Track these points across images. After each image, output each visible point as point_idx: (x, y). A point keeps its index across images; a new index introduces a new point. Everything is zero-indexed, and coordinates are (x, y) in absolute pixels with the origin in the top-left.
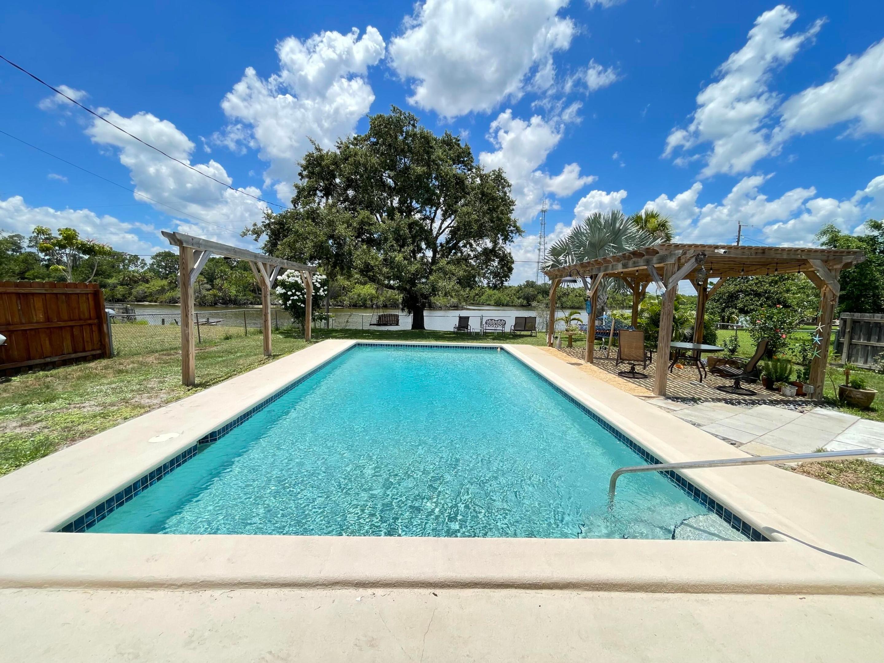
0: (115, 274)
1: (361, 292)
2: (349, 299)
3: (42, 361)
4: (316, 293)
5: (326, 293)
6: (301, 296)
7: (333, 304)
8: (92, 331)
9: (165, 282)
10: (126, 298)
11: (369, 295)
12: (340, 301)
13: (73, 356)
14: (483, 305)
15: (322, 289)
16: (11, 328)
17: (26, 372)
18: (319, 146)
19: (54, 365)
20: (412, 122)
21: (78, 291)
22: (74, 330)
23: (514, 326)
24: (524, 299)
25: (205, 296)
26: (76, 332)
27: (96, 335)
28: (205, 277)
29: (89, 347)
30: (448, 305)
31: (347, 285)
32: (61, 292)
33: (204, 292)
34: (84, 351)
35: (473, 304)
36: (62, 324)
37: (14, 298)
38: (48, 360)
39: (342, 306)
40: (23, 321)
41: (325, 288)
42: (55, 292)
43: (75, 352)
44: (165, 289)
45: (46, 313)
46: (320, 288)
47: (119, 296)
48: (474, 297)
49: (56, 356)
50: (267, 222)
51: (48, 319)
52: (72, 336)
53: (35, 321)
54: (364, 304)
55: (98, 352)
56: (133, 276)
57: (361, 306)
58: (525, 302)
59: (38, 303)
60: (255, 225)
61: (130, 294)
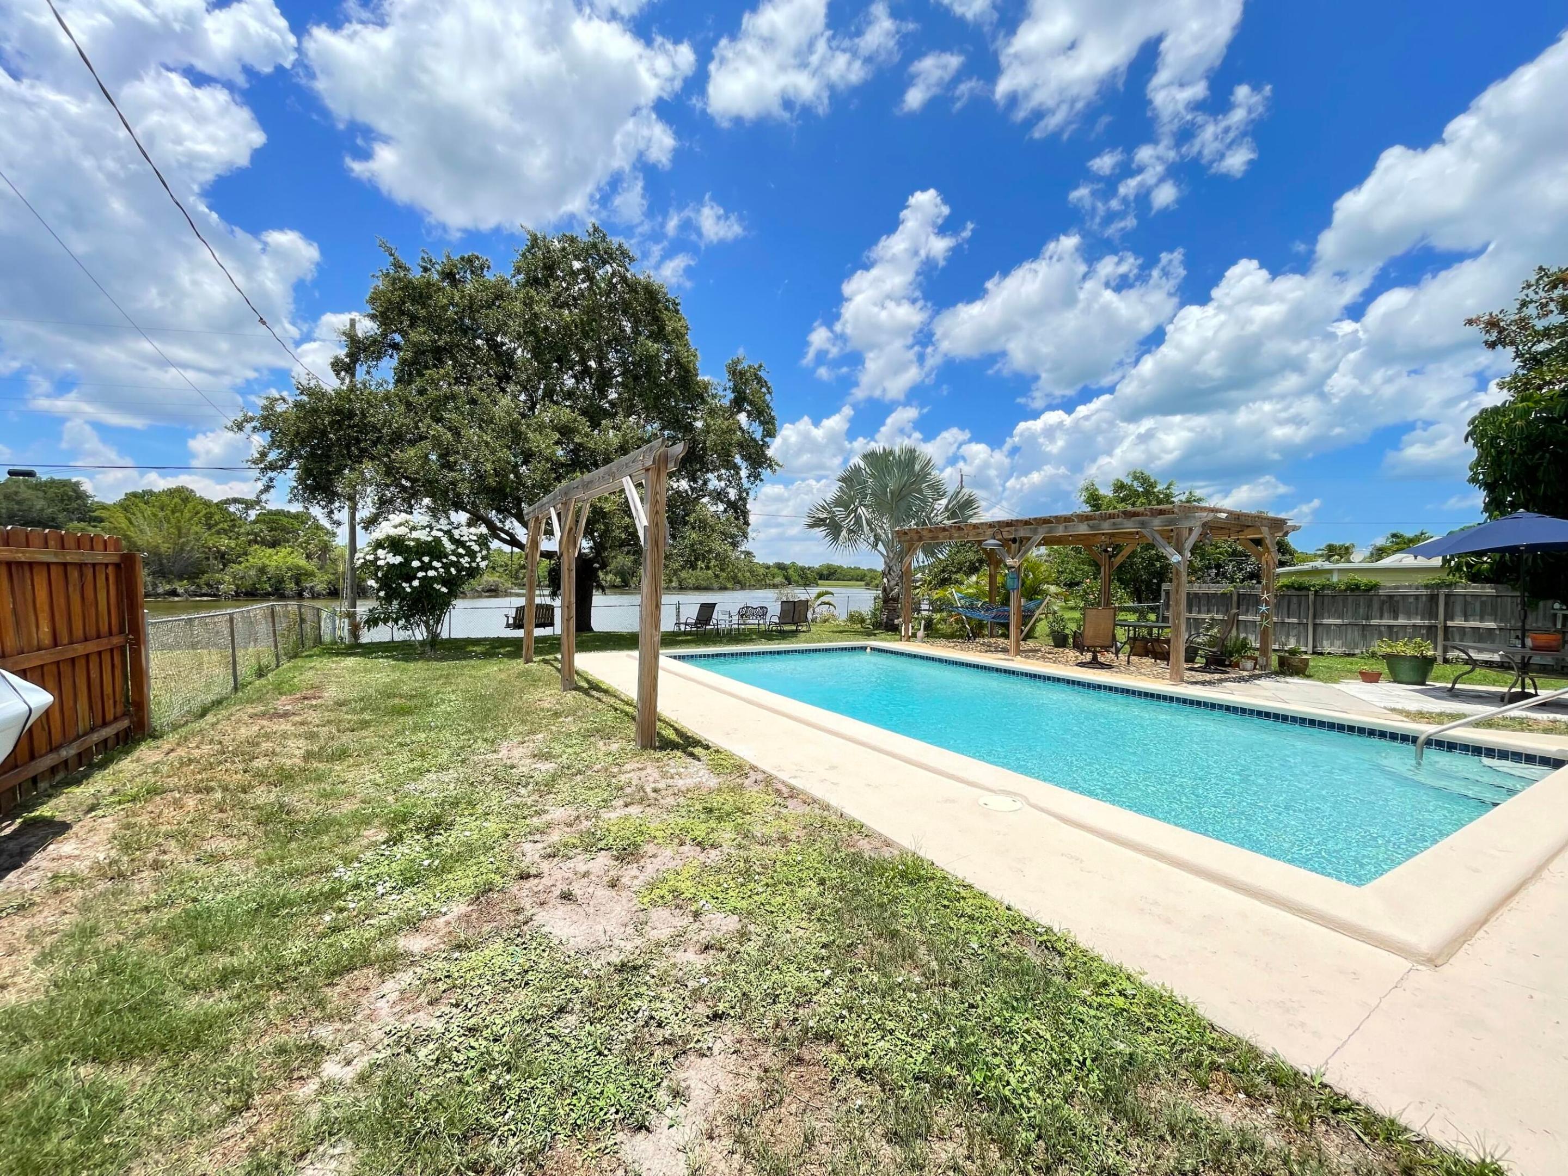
1: (267, 562)
2: (234, 577)
7: (186, 590)
8: (113, 667)
11: (289, 569)
12: (208, 585)
13: (96, 738)
22: (91, 666)
23: (779, 618)
24: (616, 575)
26: (94, 671)
29: (110, 712)
31: (227, 547)
34: (105, 724)
39: (215, 595)
40: (21, 644)
45: (52, 621)
51: (55, 638)
52: (89, 682)
53: (35, 643)
54: (277, 590)
57: (269, 594)
58: (618, 580)
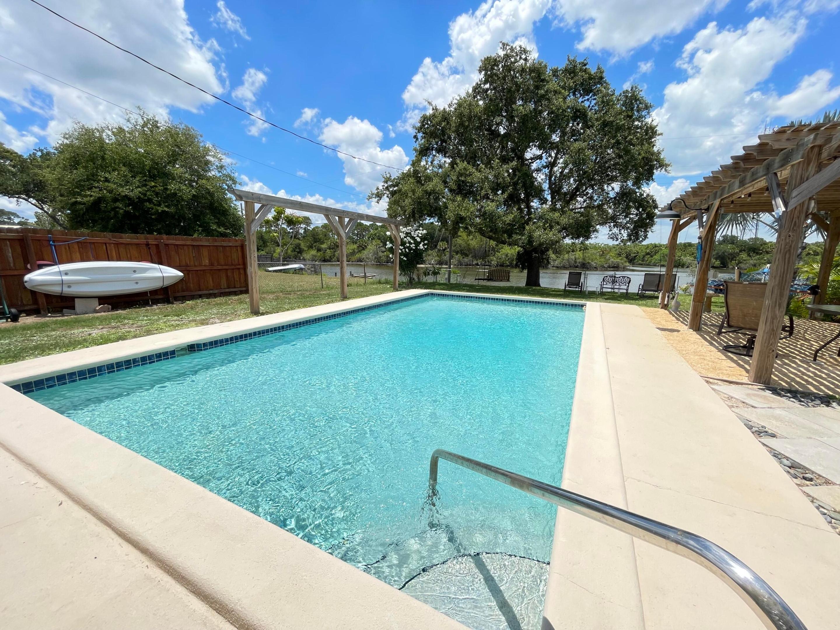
0: (325, 241)
1: (509, 252)
3: (207, 292)
4: (416, 247)
5: (426, 247)
6: (403, 250)
8: (240, 273)
9: (355, 246)
10: (332, 259)
11: (516, 254)
12: (488, 261)
13: (227, 290)
14: (655, 266)
15: (422, 243)
16: (188, 268)
17: (196, 299)
18: (436, 107)
19: (215, 296)
20: (523, 56)
21: (231, 244)
22: (228, 272)
23: (643, 286)
25: (380, 257)
26: (230, 274)
27: (242, 277)
28: (381, 242)
29: (238, 285)
30: (606, 266)
32: (220, 244)
33: (381, 254)
34: (235, 288)
35: (641, 264)
36: (220, 267)
37: (191, 248)
38: (211, 292)
40: (196, 264)
41: (426, 242)
42: (215, 244)
43: (229, 288)
44: (355, 252)
45: (210, 260)
46: (420, 243)
47: (328, 257)
48: (644, 256)
49: (217, 289)
50: (386, 185)
51: (212, 264)
52: (227, 276)
53: (203, 264)
54: (511, 264)
55: (244, 289)
56: (336, 242)
57: (508, 266)
59: (205, 253)
60: (378, 189)
61: (334, 255)
